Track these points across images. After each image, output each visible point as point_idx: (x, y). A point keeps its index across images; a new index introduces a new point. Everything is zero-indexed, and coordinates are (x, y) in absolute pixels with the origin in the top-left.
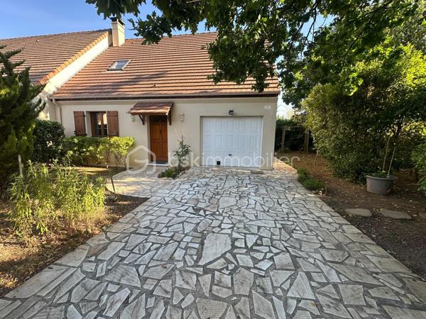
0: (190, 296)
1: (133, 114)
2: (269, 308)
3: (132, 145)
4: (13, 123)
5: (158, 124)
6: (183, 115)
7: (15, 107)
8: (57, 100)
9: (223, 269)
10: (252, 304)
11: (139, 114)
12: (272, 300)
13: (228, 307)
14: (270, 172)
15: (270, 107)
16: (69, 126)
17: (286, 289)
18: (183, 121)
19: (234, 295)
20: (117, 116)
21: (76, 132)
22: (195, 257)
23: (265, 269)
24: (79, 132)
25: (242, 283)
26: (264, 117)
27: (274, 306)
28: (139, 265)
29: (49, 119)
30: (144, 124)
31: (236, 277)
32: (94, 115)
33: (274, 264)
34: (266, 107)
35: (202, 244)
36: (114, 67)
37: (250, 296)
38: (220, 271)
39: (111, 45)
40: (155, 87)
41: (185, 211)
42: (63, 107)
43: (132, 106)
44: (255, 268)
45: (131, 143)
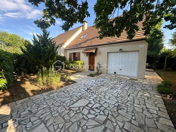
0: (58, 114)
1: (83, 53)
2: (75, 130)
3: (83, 64)
4: (50, 57)
5: (92, 56)
6: (101, 52)
7: (51, 53)
8: (66, 50)
9: (75, 111)
10: (71, 126)
11: (86, 53)
12: (79, 128)
13: (64, 122)
14: (142, 80)
15: (143, 46)
16: (68, 58)
17: (89, 128)
18: (100, 55)
19: (69, 120)
20: (80, 54)
21: (69, 59)
22: (71, 104)
23: (89, 117)
24: (70, 59)
25: (76, 118)
26: (139, 51)
27: (77, 130)
28: (55, 100)
29: (63, 56)
30: (87, 56)
31: (77, 115)
32: (74, 54)
33: (95, 118)
34: (140, 46)
35: (77, 101)
36: (82, 37)
37: (73, 123)
38: (73, 111)
39: (83, 30)
40: (92, 42)
41: (84, 89)
42: (67, 52)
43: (83, 50)
44: (86, 116)
45: (82, 63)
